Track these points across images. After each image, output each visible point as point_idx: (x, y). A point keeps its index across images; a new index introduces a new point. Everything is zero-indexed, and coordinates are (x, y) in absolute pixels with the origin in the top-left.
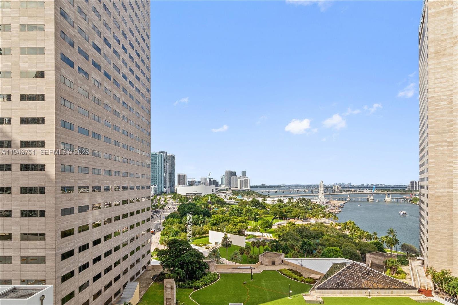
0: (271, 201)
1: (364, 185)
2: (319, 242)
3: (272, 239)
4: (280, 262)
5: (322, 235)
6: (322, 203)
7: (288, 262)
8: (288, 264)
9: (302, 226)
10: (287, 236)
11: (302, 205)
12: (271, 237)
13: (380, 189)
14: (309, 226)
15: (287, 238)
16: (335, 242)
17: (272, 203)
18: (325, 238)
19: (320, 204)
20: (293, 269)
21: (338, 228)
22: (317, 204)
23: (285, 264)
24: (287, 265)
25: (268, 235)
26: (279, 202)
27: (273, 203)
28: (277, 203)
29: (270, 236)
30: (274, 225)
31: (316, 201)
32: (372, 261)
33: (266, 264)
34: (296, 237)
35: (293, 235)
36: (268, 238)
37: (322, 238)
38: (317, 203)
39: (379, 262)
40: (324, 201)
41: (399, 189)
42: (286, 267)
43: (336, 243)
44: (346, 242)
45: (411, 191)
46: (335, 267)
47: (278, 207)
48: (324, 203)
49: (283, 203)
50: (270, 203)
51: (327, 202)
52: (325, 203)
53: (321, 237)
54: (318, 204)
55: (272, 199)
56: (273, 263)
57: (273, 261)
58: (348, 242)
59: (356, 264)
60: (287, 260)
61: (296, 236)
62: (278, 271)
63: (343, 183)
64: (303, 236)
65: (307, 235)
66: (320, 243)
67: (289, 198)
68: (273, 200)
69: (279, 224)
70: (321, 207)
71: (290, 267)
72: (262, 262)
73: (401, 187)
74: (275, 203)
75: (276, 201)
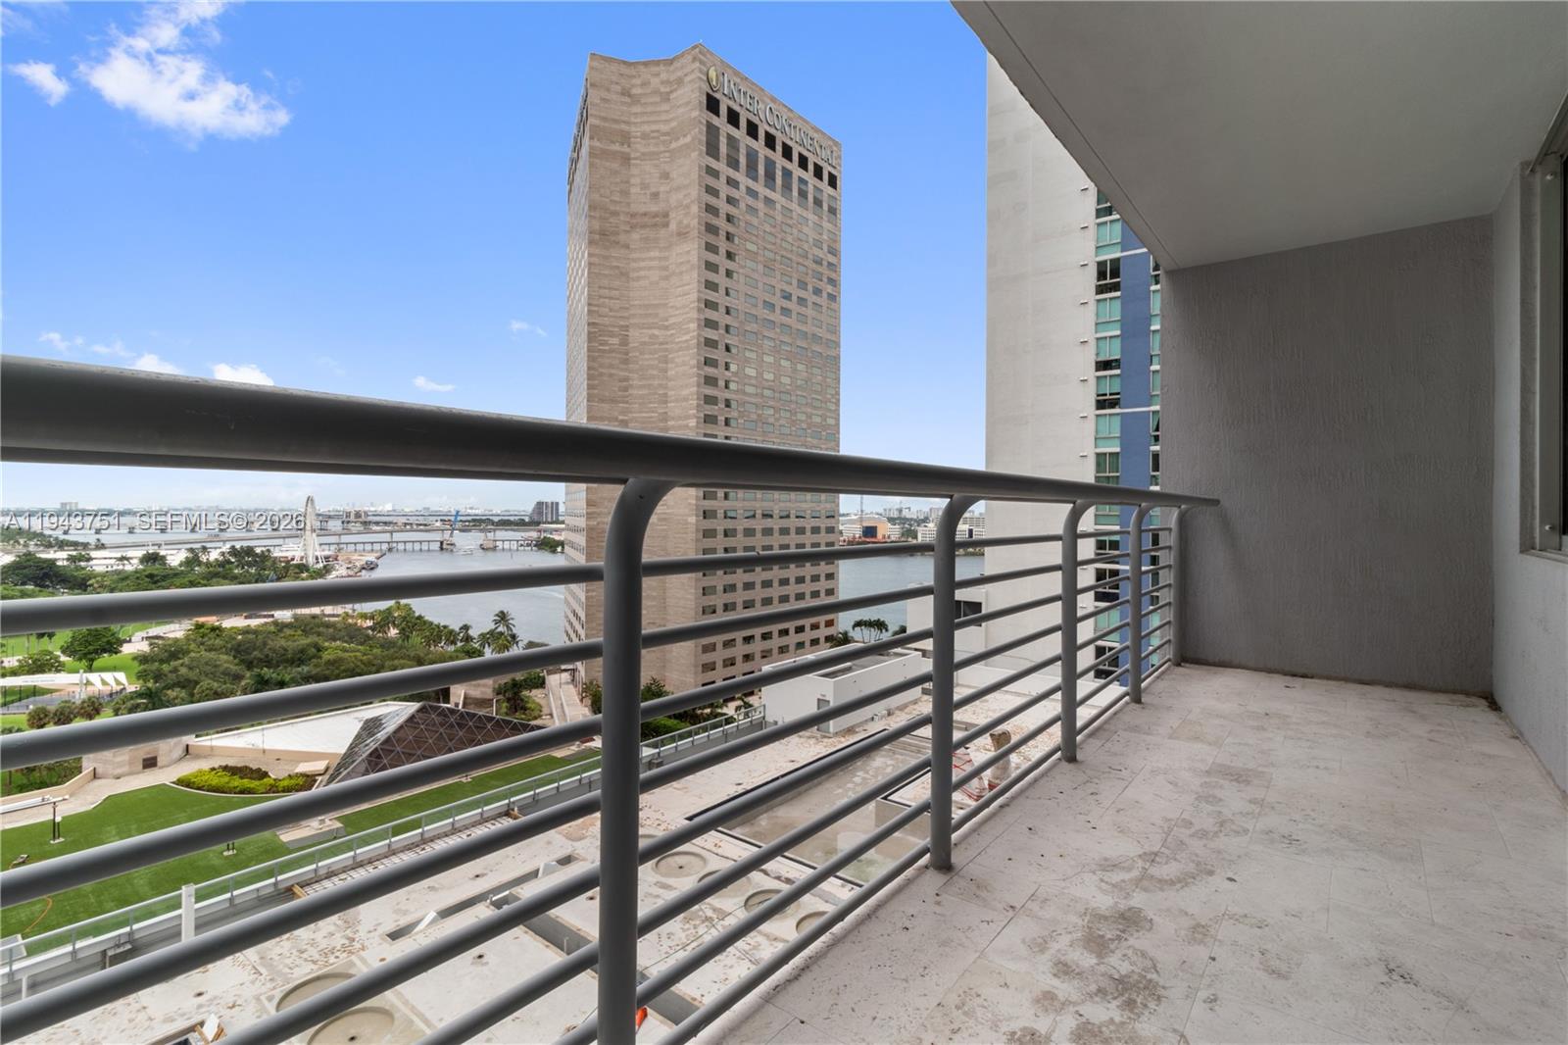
0: (113, 561)
2: (308, 672)
3: (124, 689)
4: (179, 752)
5: (319, 650)
6: (311, 561)
7: (212, 748)
8: (211, 752)
9: (246, 631)
10: (191, 668)
11: (243, 568)
12: (118, 683)
13: (470, 518)
14: (272, 628)
15: (192, 675)
16: (359, 663)
17: (115, 568)
18: (329, 657)
19: (304, 561)
20: (231, 762)
21: (365, 626)
22: (295, 562)
23: (198, 757)
24: (205, 757)
25: (108, 676)
26: (147, 562)
27: (121, 567)
28: (141, 567)
29: (116, 680)
30: (130, 641)
31: (289, 555)
32: (465, 694)
33: (119, 771)
34: (227, 668)
35: (218, 663)
36: (106, 690)
37: (321, 658)
38: (293, 559)
39: (482, 693)
40: (318, 554)
41: (512, 518)
42: (205, 765)
43: (363, 666)
44: (393, 660)
45: (538, 523)
47: (148, 580)
48: (317, 558)
49: (165, 564)
50: (110, 569)
51: (327, 558)
52: (320, 560)
53: (314, 657)
54: (299, 562)
55: (119, 555)
56: (150, 763)
57: (149, 756)
58: (396, 658)
59: (431, 707)
60: (208, 743)
61: (226, 665)
62: (173, 783)
64: (251, 662)
65: (267, 656)
66: (314, 672)
67: (191, 550)
68: (122, 559)
69: (150, 635)
70: (307, 570)
71: (217, 763)
72: (100, 771)
73: (516, 513)
74: (129, 568)
75: (135, 561)
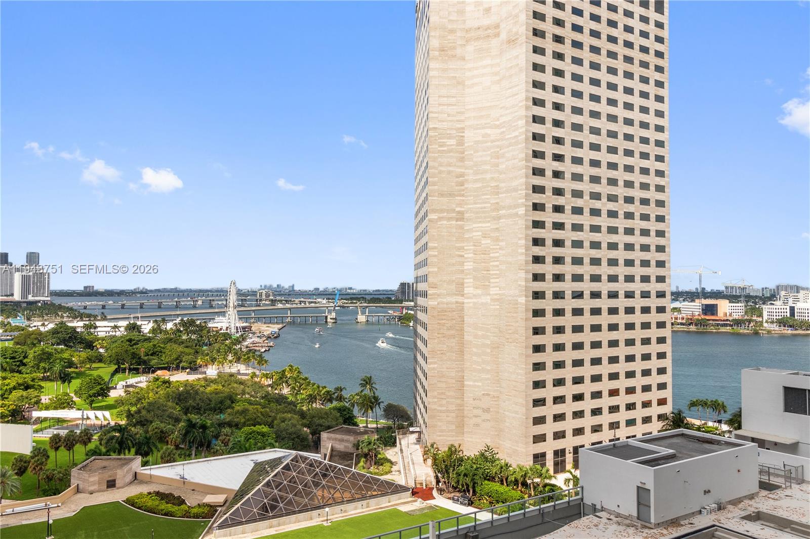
0: (109, 329)
1: (319, 289)
2: (224, 419)
3: (109, 423)
4: (130, 477)
5: (233, 402)
6: (233, 331)
7: (151, 476)
8: (150, 480)
9: (186, 384)
10: (149, 411)
11: (188, 335)
12: (105, 419)
13: (348, 297)
14: (203, 383)
15: (149, 416)
16: (259, 415)
17: (111, 333)
18: (239, 408)
19: (228, 331)
20: (162, 489)
21: (266, 383)
22: (222, 331)
23: (142, 482)
24: (146, 483)
25: (99, 414)
26: (130, 329)
27: (114, 333)
28: (126, 333)
29: (104, 416)
30: (115, 388)
31: (219, 325)
32: (332, 446)
33: (92, 488)
34: (171, 413)
35: (165, 408)
36: (98, 423)
37: (233, 408)
38: (221, 329)
39: (345, 447)
40: (238, 325)
41: (381, 297)
42: (144, 489)
43: (262, 417)
44: (284, 413)
45: (401, 302)
46: (260, 469)
47: (128, 343)
48: (237, 329)
49: (140, 332)
50: (107, 334)
51: (244, 328)
52: (239, 330)
53: (229, 407)
54: (225, 331)
55: (112, 324)
56: (111, 484)
57: (110, 479)
58: (286, 412)
59: (301, 457)
60: (148, 472)
61: (171, 410)
62: (124, 501)
63: (278, 285)
64: (188, 409)
65: (198, 404)
66: (228, 420)
67: (156, 321)
68: (116, 327)
69: (128, 383)
70: (230, 338)
71: (153, 488)
72: (81, 487)
73: (385, 293)
74: (118, 334)
75: (122, 329)
